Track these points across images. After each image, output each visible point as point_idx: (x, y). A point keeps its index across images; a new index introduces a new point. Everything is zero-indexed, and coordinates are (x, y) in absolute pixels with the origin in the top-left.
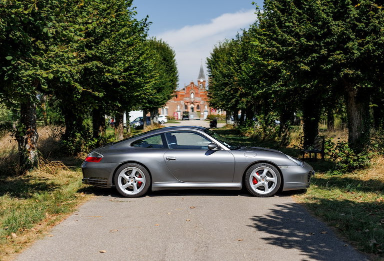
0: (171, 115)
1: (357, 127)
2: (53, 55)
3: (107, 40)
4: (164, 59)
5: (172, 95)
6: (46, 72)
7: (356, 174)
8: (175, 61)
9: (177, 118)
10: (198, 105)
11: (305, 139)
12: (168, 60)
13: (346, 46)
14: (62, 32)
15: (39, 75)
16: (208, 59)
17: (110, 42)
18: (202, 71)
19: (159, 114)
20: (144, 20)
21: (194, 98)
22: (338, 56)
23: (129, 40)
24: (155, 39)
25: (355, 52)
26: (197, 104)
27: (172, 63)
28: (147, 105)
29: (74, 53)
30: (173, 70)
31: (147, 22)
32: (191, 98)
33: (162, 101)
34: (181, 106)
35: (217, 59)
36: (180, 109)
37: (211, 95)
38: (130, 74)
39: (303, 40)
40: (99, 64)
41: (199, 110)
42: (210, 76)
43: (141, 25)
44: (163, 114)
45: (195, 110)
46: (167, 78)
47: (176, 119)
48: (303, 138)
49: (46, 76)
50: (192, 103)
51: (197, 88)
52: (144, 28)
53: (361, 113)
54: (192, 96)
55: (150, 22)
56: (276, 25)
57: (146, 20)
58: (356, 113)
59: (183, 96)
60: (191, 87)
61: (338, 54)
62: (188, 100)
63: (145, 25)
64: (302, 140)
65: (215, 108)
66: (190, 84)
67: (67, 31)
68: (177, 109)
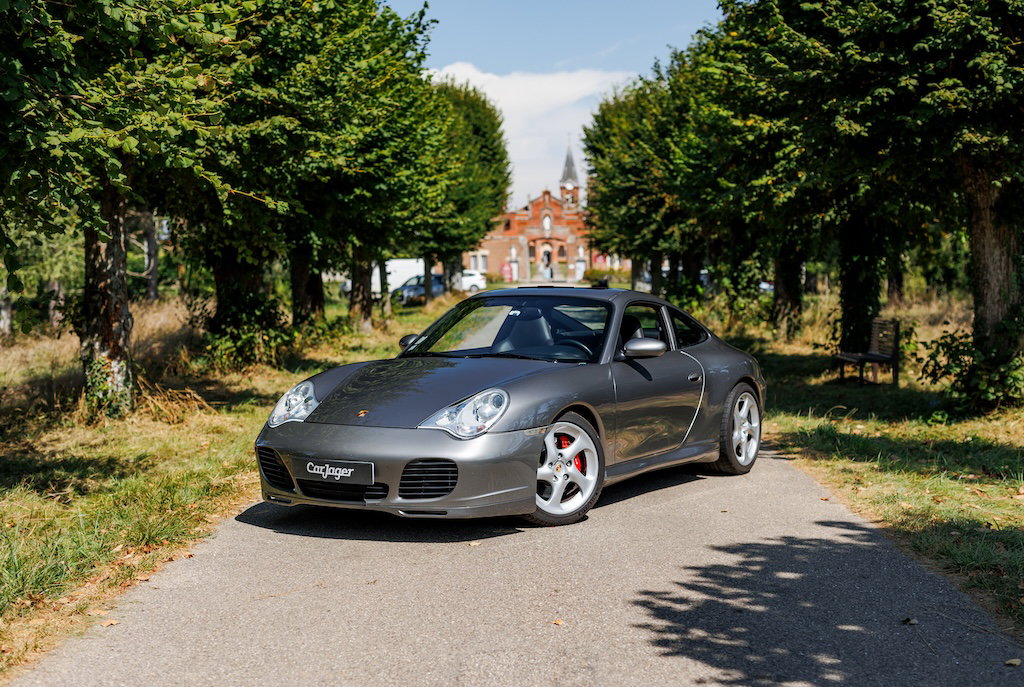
0: (494, 271)
1: (1000, 292)
2: (141, 86)
3: (313, 59)
4: (477, 131)
5: (496, 219)
6: (117, 133)
7: (997, 419)
8: (501, 135)
9: (511, 279)
10: (562, 247)
11: (844, 326)
12: (485, 133)
13: (971, 63)
14: (168, 21)
15: (98, 144)
16: (585, 130)
17: (320, 62)
18: (569, 163)
19: (463, 268)
20: (416, 16)
21: (552, 228)
22: (949, 92)
23: (372, 61)
24: (453, 80)
25: (1000, 80)
26: (560, 243)
27: (494, 141)
28: (432, 244)
29: (201, 76)
30: (498, 157)
31: (424, 22)
32: (543, 229)
33: (470, 234)
34: (520, 248)
35: (607, 130)
36: (518, 255)
37: (595, 219)
38: (381, 158)
39: (852, 50)
40: (291, 124)
41: (563, 259)
42: (591, 172)
43: (409, 29)
44: (476, 268)
45: (556, 260)
46: (481, 175)
47: (507, 281)
48: (839, 324)
49: (118, 143)
50: (547, 241)
51: (558, 204)
52: (417, 35)
53: (1008, 253)
54: (547, 222)
55: (433, 21)
56: (777, 10)
57: (422, 14)
58: (997, 253)
59: (523, 223)
60: (543, 203)
61: (949, 88)
62: (535, 232)
63: (421, 29)
64: (835, 330)
65: (605, 252)
66: (540, 194)
67: (181, 17)
68: (510, 255)
